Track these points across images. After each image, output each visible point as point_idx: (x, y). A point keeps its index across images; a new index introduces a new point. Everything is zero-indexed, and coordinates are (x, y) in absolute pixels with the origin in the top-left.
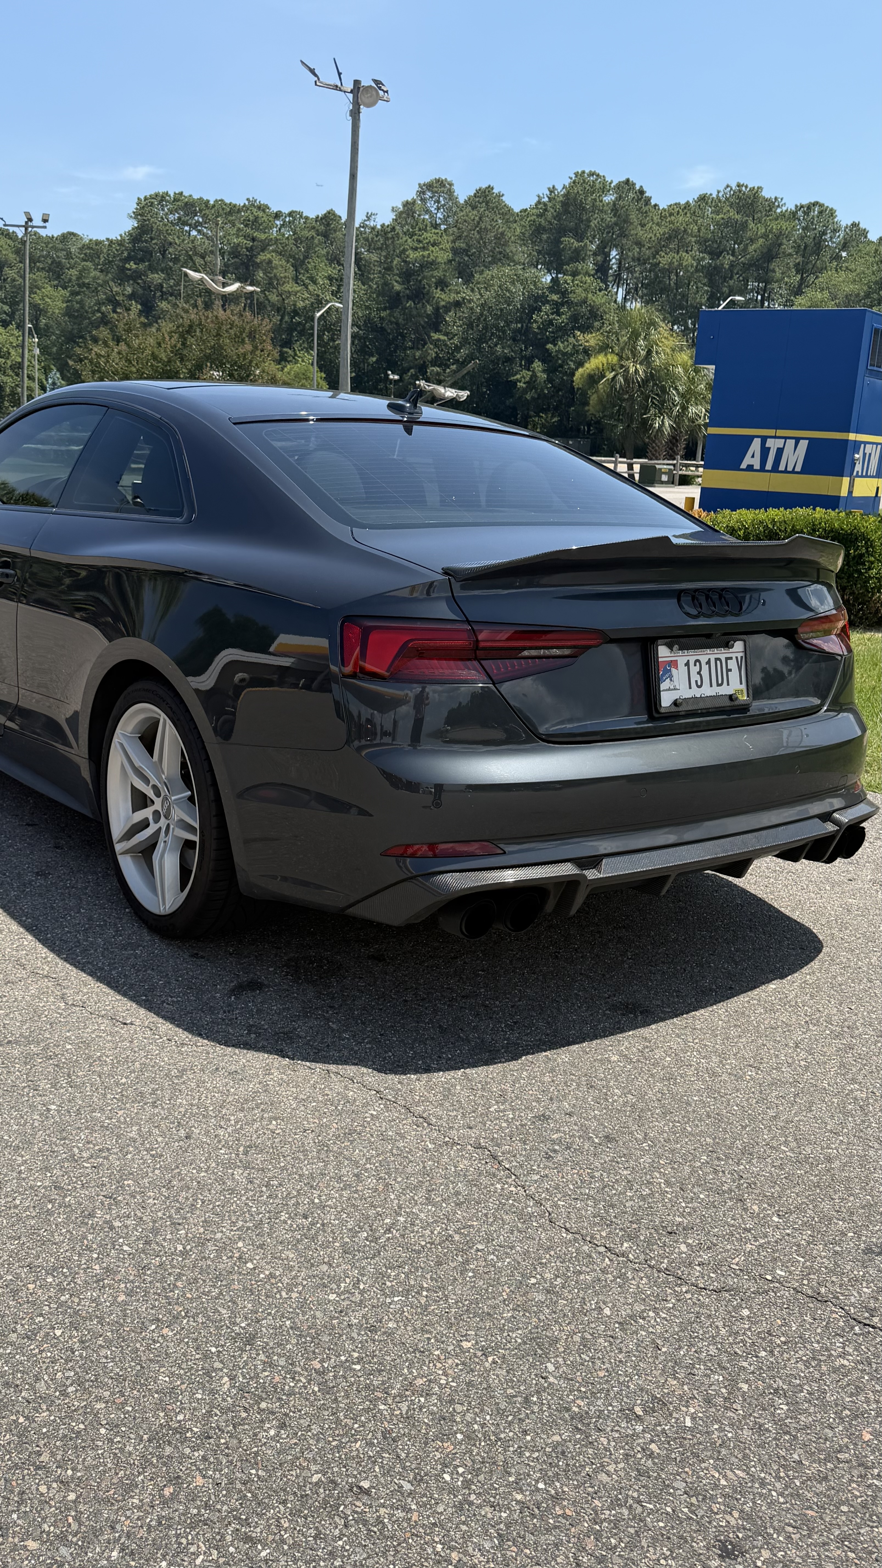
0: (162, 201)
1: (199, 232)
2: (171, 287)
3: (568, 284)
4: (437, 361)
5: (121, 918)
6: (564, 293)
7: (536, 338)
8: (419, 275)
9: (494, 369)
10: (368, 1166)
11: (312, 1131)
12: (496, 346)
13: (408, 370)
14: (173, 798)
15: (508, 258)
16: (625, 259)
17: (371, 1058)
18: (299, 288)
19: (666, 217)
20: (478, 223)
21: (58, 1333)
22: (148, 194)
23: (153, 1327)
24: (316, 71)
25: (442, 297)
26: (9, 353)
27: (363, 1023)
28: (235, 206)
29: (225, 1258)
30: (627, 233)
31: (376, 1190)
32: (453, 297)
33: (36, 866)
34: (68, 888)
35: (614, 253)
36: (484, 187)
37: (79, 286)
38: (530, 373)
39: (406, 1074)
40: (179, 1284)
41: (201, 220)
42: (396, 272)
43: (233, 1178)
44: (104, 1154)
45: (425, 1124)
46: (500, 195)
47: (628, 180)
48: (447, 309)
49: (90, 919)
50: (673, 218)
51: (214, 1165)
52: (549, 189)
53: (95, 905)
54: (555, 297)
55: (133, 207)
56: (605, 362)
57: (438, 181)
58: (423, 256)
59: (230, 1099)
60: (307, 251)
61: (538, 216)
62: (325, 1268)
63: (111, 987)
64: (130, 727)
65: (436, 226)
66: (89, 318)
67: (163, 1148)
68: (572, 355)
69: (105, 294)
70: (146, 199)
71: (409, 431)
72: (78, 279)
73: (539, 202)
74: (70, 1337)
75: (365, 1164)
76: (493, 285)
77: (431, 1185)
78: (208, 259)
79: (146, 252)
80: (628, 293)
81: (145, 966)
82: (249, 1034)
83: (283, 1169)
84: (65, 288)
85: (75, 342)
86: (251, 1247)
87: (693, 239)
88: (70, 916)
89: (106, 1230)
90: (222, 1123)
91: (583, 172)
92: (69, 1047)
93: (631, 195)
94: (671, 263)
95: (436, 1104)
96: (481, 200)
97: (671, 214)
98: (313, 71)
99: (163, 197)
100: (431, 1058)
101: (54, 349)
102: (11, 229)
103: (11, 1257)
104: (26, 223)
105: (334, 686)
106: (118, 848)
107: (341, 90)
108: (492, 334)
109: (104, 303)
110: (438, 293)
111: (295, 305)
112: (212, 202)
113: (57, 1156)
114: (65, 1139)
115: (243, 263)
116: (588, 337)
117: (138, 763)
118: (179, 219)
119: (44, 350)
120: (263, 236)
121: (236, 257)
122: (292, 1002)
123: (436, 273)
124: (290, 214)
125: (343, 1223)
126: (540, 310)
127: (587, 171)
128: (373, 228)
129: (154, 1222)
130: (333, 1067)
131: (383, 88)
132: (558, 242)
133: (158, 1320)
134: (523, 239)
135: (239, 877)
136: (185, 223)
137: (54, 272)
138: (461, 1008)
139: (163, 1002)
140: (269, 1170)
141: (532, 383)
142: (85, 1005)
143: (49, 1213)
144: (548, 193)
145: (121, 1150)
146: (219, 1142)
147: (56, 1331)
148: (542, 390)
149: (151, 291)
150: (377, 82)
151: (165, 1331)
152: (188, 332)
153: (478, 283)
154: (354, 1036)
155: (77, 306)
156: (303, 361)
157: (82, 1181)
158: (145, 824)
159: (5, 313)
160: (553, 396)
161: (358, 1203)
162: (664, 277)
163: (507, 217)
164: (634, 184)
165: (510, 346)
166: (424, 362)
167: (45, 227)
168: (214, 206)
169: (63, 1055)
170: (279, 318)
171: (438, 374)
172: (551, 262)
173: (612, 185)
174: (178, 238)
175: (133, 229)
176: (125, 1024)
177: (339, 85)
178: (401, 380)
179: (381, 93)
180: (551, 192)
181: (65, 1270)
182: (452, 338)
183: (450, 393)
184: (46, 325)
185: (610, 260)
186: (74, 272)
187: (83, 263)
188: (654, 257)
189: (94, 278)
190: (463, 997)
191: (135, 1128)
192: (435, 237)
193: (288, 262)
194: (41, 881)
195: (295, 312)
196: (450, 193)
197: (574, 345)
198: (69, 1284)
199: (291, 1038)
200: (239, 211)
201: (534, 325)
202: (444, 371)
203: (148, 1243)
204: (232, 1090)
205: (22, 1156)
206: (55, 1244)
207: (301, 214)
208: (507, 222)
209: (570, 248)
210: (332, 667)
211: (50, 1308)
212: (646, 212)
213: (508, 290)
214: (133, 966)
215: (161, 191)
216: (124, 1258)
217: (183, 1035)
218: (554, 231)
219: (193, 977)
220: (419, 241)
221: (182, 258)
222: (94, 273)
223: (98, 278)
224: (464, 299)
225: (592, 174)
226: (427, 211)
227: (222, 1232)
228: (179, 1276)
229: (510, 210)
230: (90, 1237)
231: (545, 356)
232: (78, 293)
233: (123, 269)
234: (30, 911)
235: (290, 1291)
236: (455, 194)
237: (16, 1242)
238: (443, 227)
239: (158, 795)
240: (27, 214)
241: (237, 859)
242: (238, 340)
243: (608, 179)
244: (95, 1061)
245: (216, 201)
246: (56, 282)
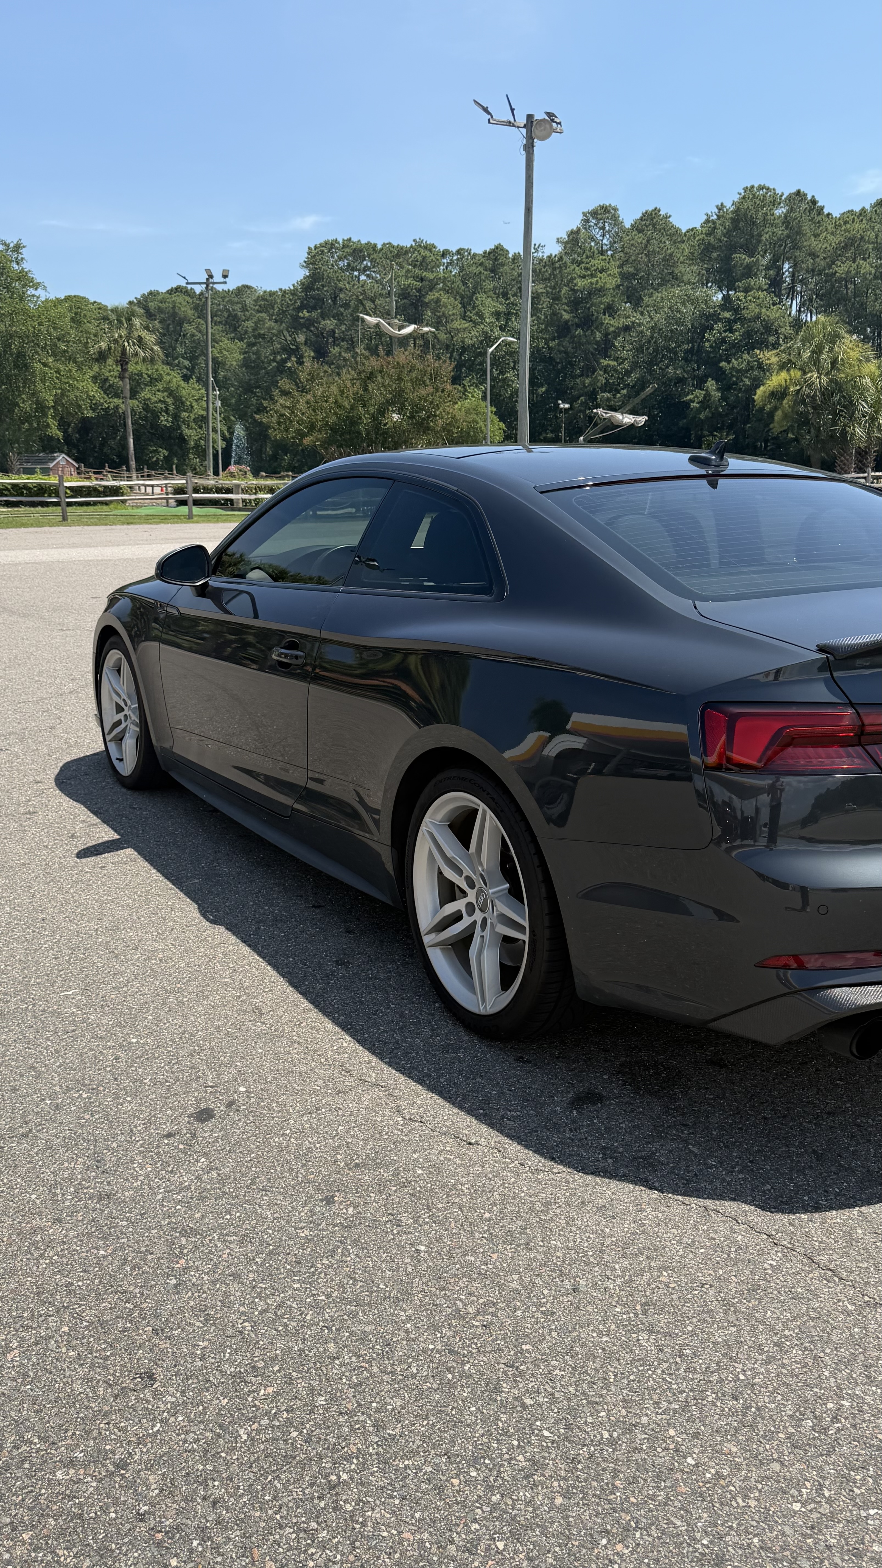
0: (332, 248)
1: (368, 276)
2: (343, 332)
3: (741, 301)
4: (607, 387)
5: (433, 1015)
6: (737, 310)
7: (709, 357)
8: (587, 303)
9: (666, 391)
10: (787, 1332)
11: (711, 1286)
12: (667, 367)
13: (578, 398)
14: (491, 891)
15: (676, 279)
16: (799, 272)
17: (748, 1191)
18: (467, 325)
19: (840, 226)
20: (646, 246)
21: (501, 1545)
22: (318, 243)
23: (604, 1541)
24: (489, 110)
25: (611, 323)
26: (192, 407)
27: (727, 1147)
28: (402, 248)
29: (659, 1450)
30: (799, 244)
31: (806, 1365)
32: (622, 322)
33: (334, 953)
34: (371, 978)
35: (786, 266)
36: (650, 209)
37: (255, 337)
38: (704, 392)
39: (794, 1213)
40: (618, 1483)
41: (369, 264)
42: (564, 301)
43: (640, 1345)
44: (491, 1310)
45: (836, 1279)
46: (667, 217)
47: (799, 192)
48: (616, 334)
49: (402, 1015)
50: (848, 226)
51: (613, 1327)
52: (717, 207)
53: (403, 999)
54: (727, 315)
55: (303, 256)
56: (788, 378)
57: (602, 207)
58: (592, 283)
59: (608, 1242)
60: (475, 288)
61: (707, 234)
62: (776, 1467)
63: (445, 1099)
64: (441, 815)
65: (602, 253)
66: (265, 368)
67: (552, 1303)
68: (747, 371)
69: (280, 343)
70: (316, 248)
71: (714, 485)
72: (254, 330)
73: (707, 221)
74: (516, 1552)
75: (783, 1330)
76: (663, 307)
77: (866, 1359)
78: (378, 302)
79: (318, 299)
80: (802, 305)
81: (472, 1072)
82: (605, 1158)
83: (693, 1334)
84: (241, 340)
85: (252, 392)
86: (685, 1436)
87: (871, 246)
88: (382, 1012)
89: (519, 1408)
90: (608, 1273)
91: (753, 187)
92: (420, 1172)
93: (804, 206)
94: (848, 272)
95: (840, 1252)
96: (648, 223)
97: (846, 223)
98: (486, 110)
99: (332, 244)
100: (816, 1192)
101: (233, 401)
102: (189, 287)
103: (424, 1442)
104: (207, 279)
105: (696, 777)
106: (427, 940)
107: (514, 126)
108: (663, 356)
109: (279, 353)
110: (607, 320)
111: (463, 342)
112: (379, 246)
113: (441, 1312)
114: (444, 1289)
115: (412, 304)
116: (768, 354)
117: (450, 853)
118: (349, 265)
119: (224, 400)
120: (431, 276)
121: (405, 298)
122: (639, 1119)
123: (605, 300)
124: (459, 252)
125: (780, 1407)
126: (712, 329)
127: (756, 185)
128: (541, 260)
129: (569, 1399)
130: (709, 1203)
131: (556, 120)
132: (727, 259)
133: (607, 1532)
134: (691, 258)
135: (576, 981)
136: (354, 269)
137: (231, 325)
138: (831, 1127)
139: (503, 1117)
140: (677, 1335)
141: (705, 402)
142: (423, 1120)
143: (452, 1385)
144: (717, 211)
145: (507, 1305)
146: (611, 1297)
147: (498, 1543)
148: (716, 409)
149: (324, 337)
150: (549, 114)
151: (619, 1547)
152: (369, 378)
153: (647, 306)
154: (721, 1163)
155: (253, 357)
156: (473, 396)
157: (476, 1344)
158: (457, 917)
159: (186, 368)
160: (727, 415)
161: (789, 1380)
162: (841, 287)
163: (674, 238)
164: (805, 195)
165: (681, 367)
166: (594, 389)
167: (225, 283)
168: (382, 249)
169: (416, 1182)
170: (448, 355)
171: (608, 399)
172: (722, 280)
173: (783, 198)
174: (349, 283)
175: (305, 278)
176: (470, 1144)
177: (512, 121)
178: (570, 408)
179: (554, 125)
180: (720, 210)
181: (487, 1461)
182: (622, 363)
183: (627, 419)
184: (225, 377)
185: (783, 273)
186: (250, 324)
187: (258, 315)
188: (830, 267)
189: (269, 329)
190: (829, 1113)
191: (515, 1277)
192: (603, 263)
193: (456, 299)
194: (341, 972)
195: (464, 349)
196: (615, 218)
197: (749, 361)
198: (495, 1481)
199: (651, 1165)
200: (406, 253)
201: (707, 344)
202: (614, 396)
203: (568, 1427)
204: (607, 1230)
205: (405, 1311)
206: (468, 1426)
207: (469, 251)
208: (675, 243)
209: (742, 264)
210: (693, 758)
211: (483, 1512)
212: (819, 222)
213: (678, 311)
214: (460, 1072)
215: (331, 238)
216: (548, 1447)
217: (535, 1160)
218: (724, 248)
219: (525, 1087)
220: (587, 269)
221: (352, 303)
222: (269, 324)
223: (273, 329)
224: (633, 323)
225: (761, 188)
226: (592, 238)
227: (647, 1415)
228: (615, 1473)
229: (677, 231)
230: (504, 1418)
231: (720, 376)
232: (254, 345)
233: (296, 318)
234: (341, 1007)
235: (745, 1497)
236: (621, 219)
237: (425, 1422)
238: (609, 253)
239: (472, 885)
240: (208, 271)
241: (575, 962)
242: (419, 382)
243: (779, 191)
244: (451, 1190)
245: (384, 245)
246: (233, 335)
